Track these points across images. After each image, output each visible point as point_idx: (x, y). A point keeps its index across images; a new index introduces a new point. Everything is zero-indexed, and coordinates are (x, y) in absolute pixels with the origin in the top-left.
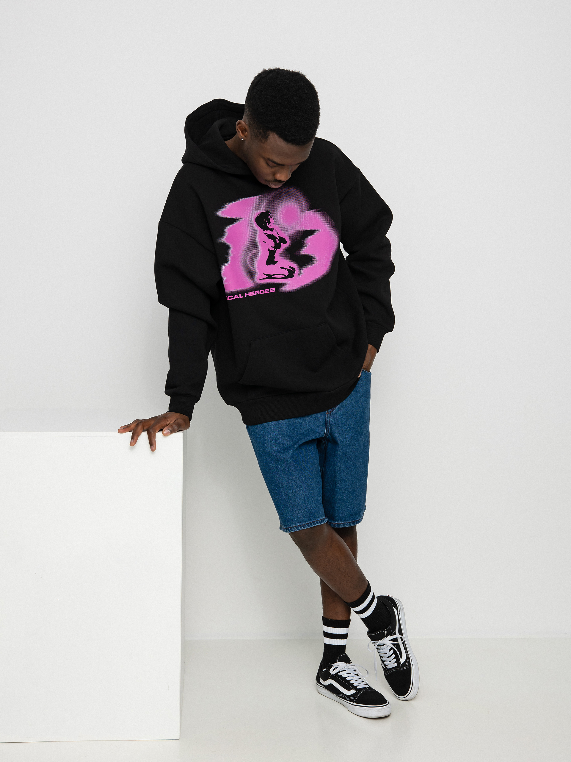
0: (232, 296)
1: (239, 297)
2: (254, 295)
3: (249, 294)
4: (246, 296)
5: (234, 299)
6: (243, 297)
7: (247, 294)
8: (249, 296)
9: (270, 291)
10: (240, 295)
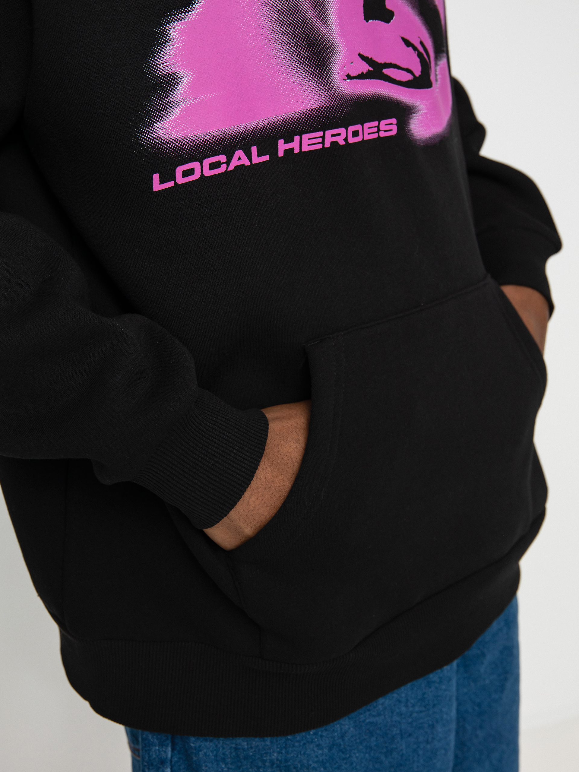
0: (222, 158)
1: (250, 159)
2: (320, 146)
3: (295, 145)
4: (281, 154)
5: (231, 168)
6: (266, 158)
7: (289, 146)
8: (297, 151)
9: (379, 130)
10: (254, 149)
